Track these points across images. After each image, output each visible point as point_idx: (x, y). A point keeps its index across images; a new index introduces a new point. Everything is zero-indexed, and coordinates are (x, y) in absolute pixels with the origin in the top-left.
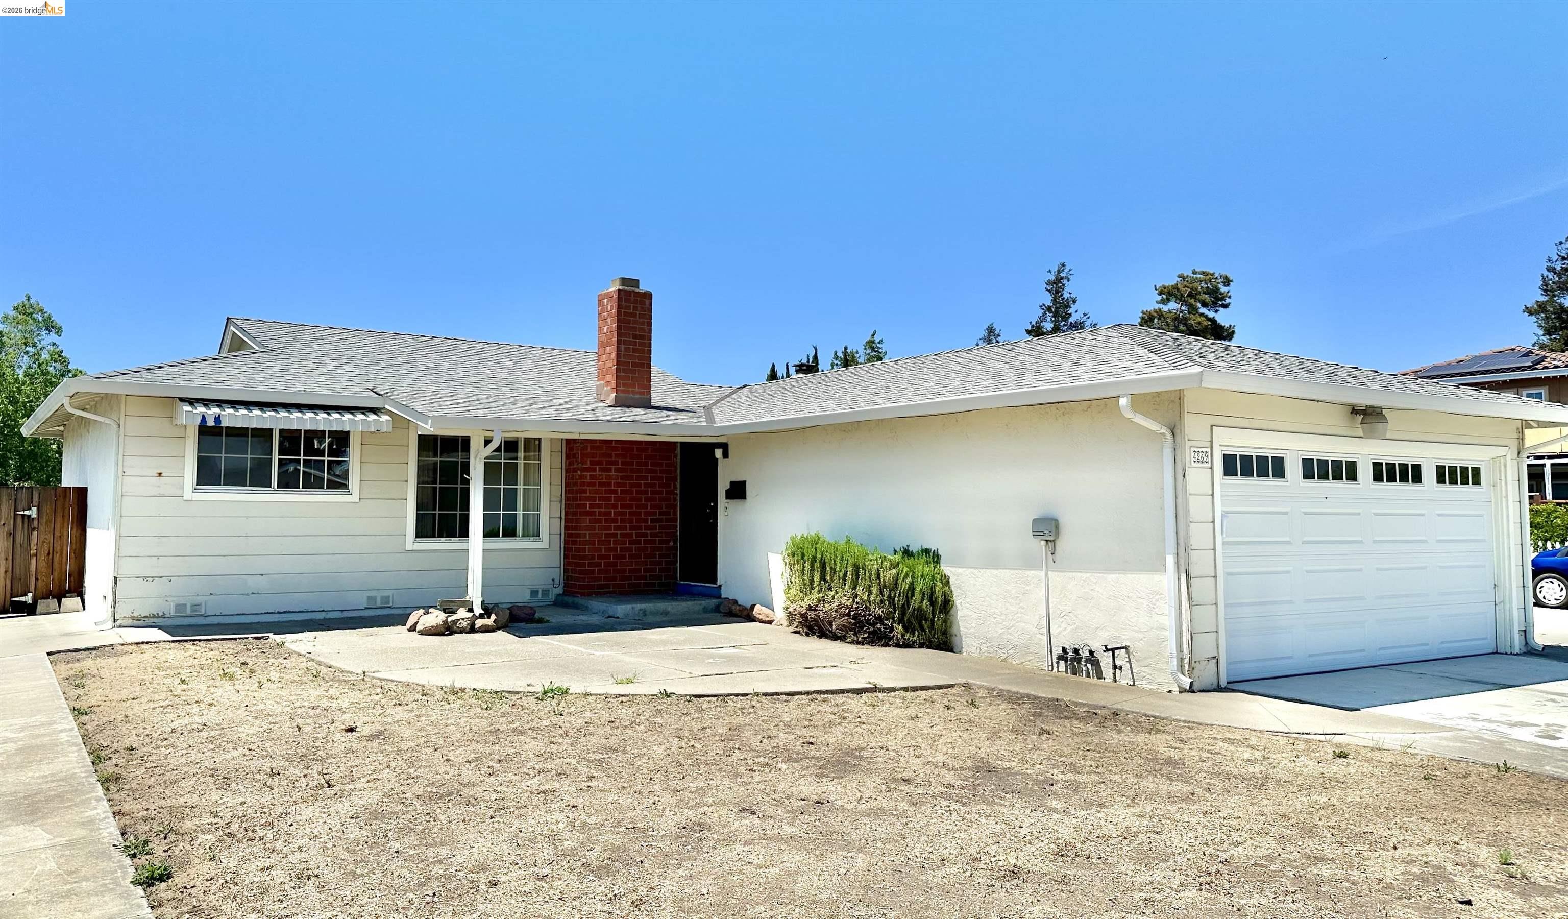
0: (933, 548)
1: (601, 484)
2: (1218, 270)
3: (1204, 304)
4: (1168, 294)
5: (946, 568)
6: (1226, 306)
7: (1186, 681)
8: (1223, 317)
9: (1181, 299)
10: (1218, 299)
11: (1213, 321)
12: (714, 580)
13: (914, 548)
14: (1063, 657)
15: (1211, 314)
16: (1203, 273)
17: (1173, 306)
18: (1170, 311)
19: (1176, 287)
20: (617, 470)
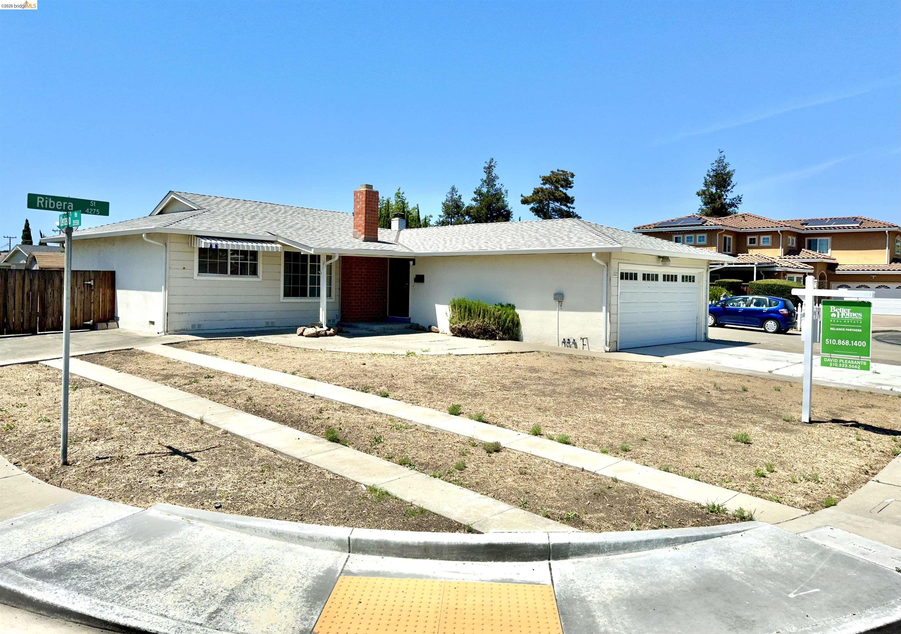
0: (512, 303)
1: (359, 275)
2: (569, 170)
3: (562, 186)
4: (546, 180)
5: (517, 311)
6: (571, 187)
7: (608, 349)
8: (570, 192)
9: (551, 183)
10: (568, 184)
11: (565, 194)
12: (408, 316)
13: (504, 304)
14: (564, 342)
15: (564, 191)
16: (562, 171)
17: (548, 186)
18: (546, 189)
19: (550, 177)
20: (365, 269)
